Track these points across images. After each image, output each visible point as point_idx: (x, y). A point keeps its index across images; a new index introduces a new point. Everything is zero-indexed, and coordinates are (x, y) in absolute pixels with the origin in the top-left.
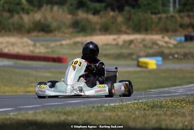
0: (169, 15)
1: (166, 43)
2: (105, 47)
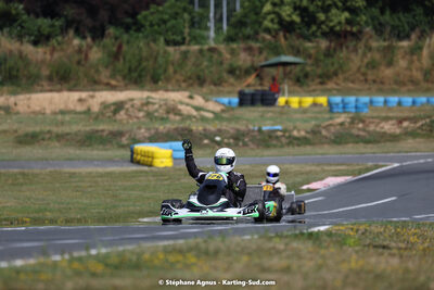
0: (206, 47)
1: (198, 109)
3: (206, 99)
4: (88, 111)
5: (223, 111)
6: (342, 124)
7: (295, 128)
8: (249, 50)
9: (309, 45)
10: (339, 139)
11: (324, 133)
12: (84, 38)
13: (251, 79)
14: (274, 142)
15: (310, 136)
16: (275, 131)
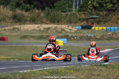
0: (72, 13)
1: (70, 30)
3: (72, 27)
4: (40, 30)
5: (77, 30)
6: (110, 35)
7: (97, 35)
8: (84, 14)
9: (101, 13)
10: (109, 39)
11: (105, 37)
12: (39, 10)
13: (85, 22)
14: (91, 39)
15: (101, 38)
16: (91, 36)
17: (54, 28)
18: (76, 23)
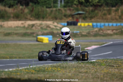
0: (57, 9)
1: (55, 26)
2: (16, 28)
3: (58, 24)
4: (24, 27)
5: (62, 27)
6: (96, 31)
7: (83, 32)
8: (70, 10)
9: (87, 8)
10: (96, 35)
11: (91, 33)
12: (23, 6)
13: (71, 18)
14: (77, 36)
15: (87, 34)
16: (77, 33)
17: (38, 25)
18: (61, 19)
